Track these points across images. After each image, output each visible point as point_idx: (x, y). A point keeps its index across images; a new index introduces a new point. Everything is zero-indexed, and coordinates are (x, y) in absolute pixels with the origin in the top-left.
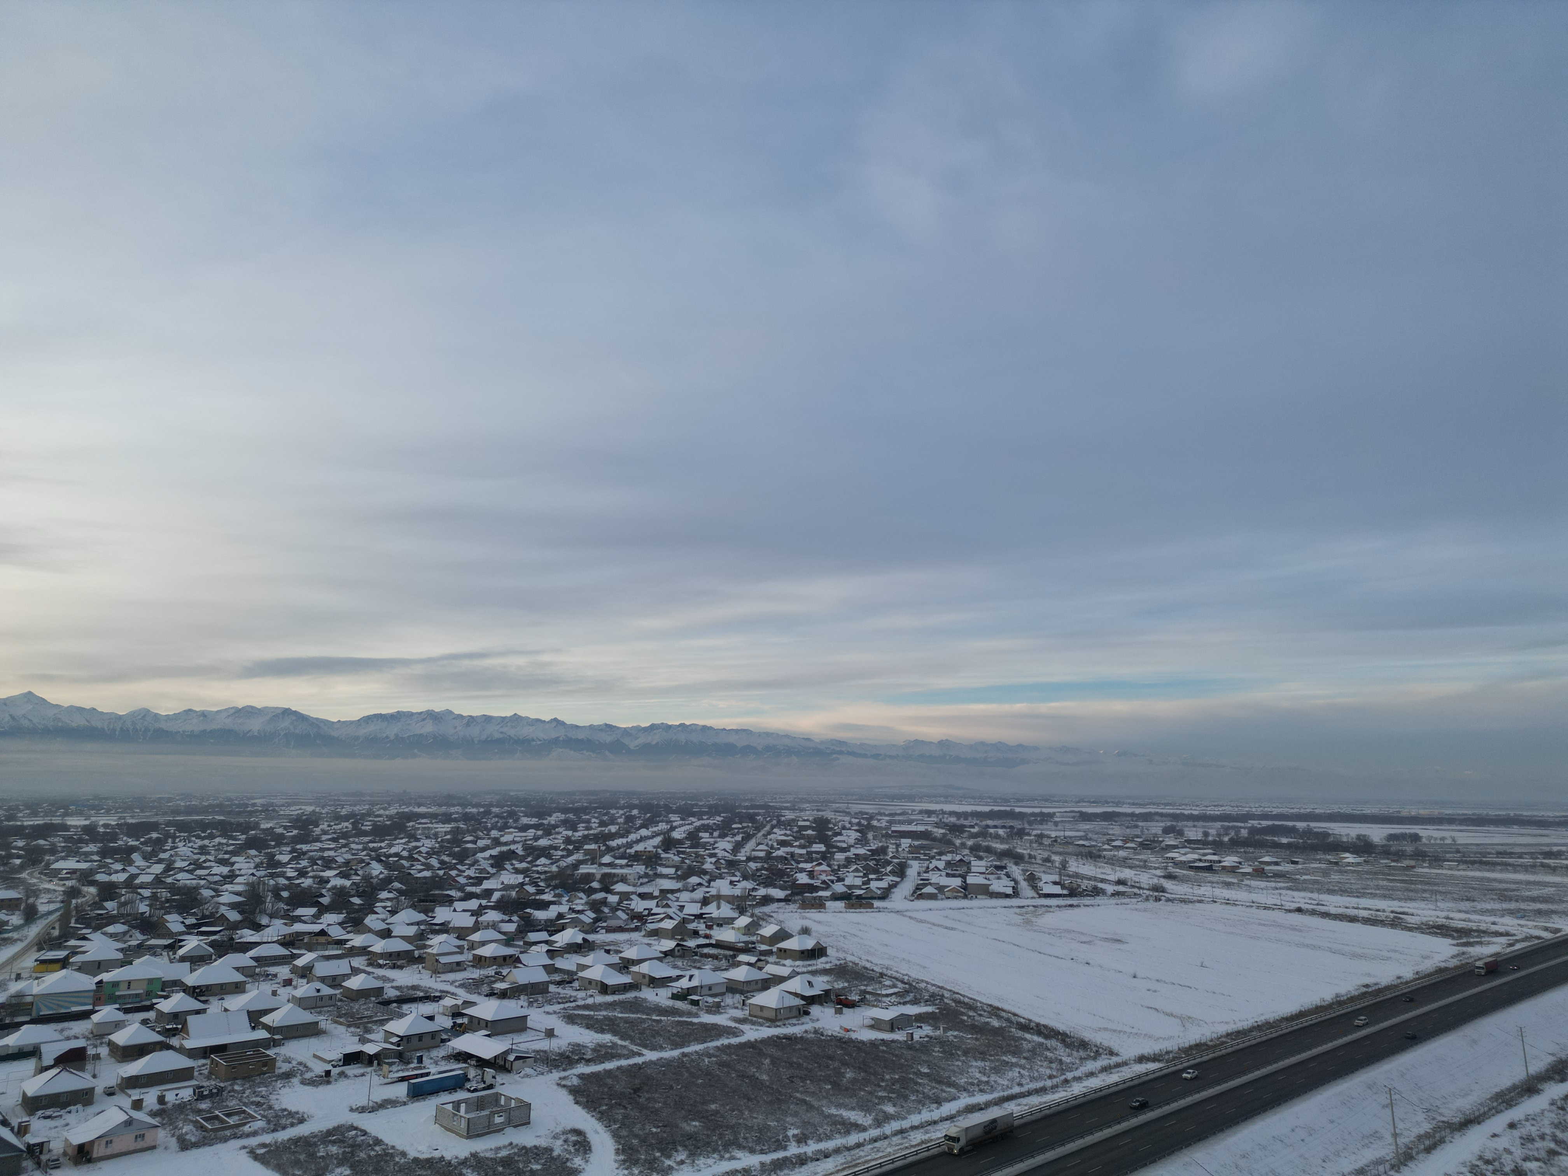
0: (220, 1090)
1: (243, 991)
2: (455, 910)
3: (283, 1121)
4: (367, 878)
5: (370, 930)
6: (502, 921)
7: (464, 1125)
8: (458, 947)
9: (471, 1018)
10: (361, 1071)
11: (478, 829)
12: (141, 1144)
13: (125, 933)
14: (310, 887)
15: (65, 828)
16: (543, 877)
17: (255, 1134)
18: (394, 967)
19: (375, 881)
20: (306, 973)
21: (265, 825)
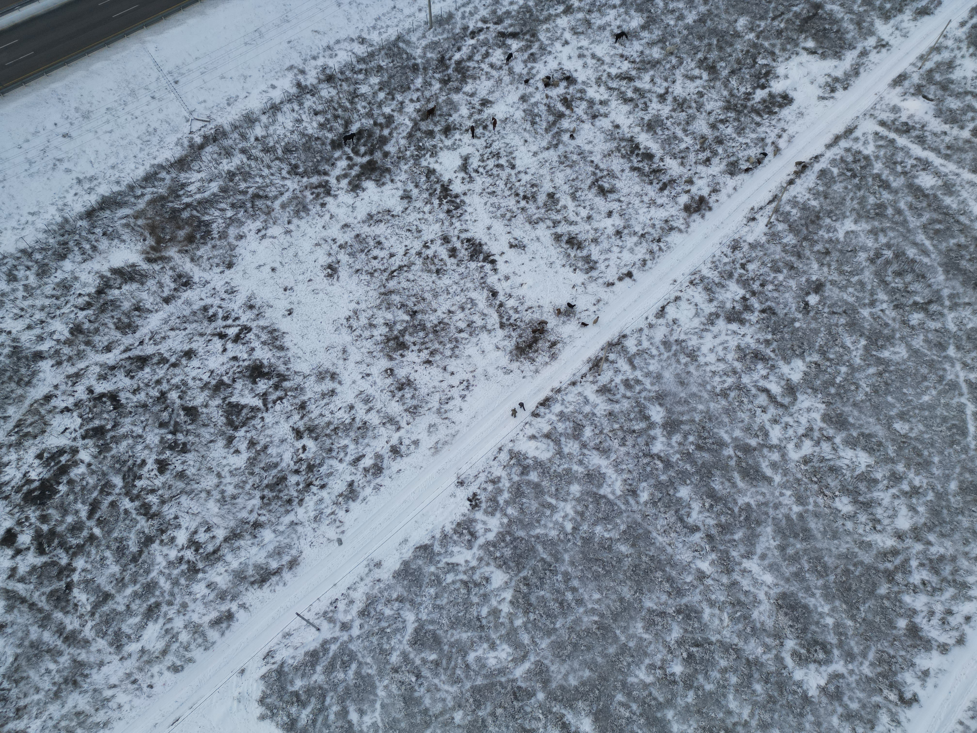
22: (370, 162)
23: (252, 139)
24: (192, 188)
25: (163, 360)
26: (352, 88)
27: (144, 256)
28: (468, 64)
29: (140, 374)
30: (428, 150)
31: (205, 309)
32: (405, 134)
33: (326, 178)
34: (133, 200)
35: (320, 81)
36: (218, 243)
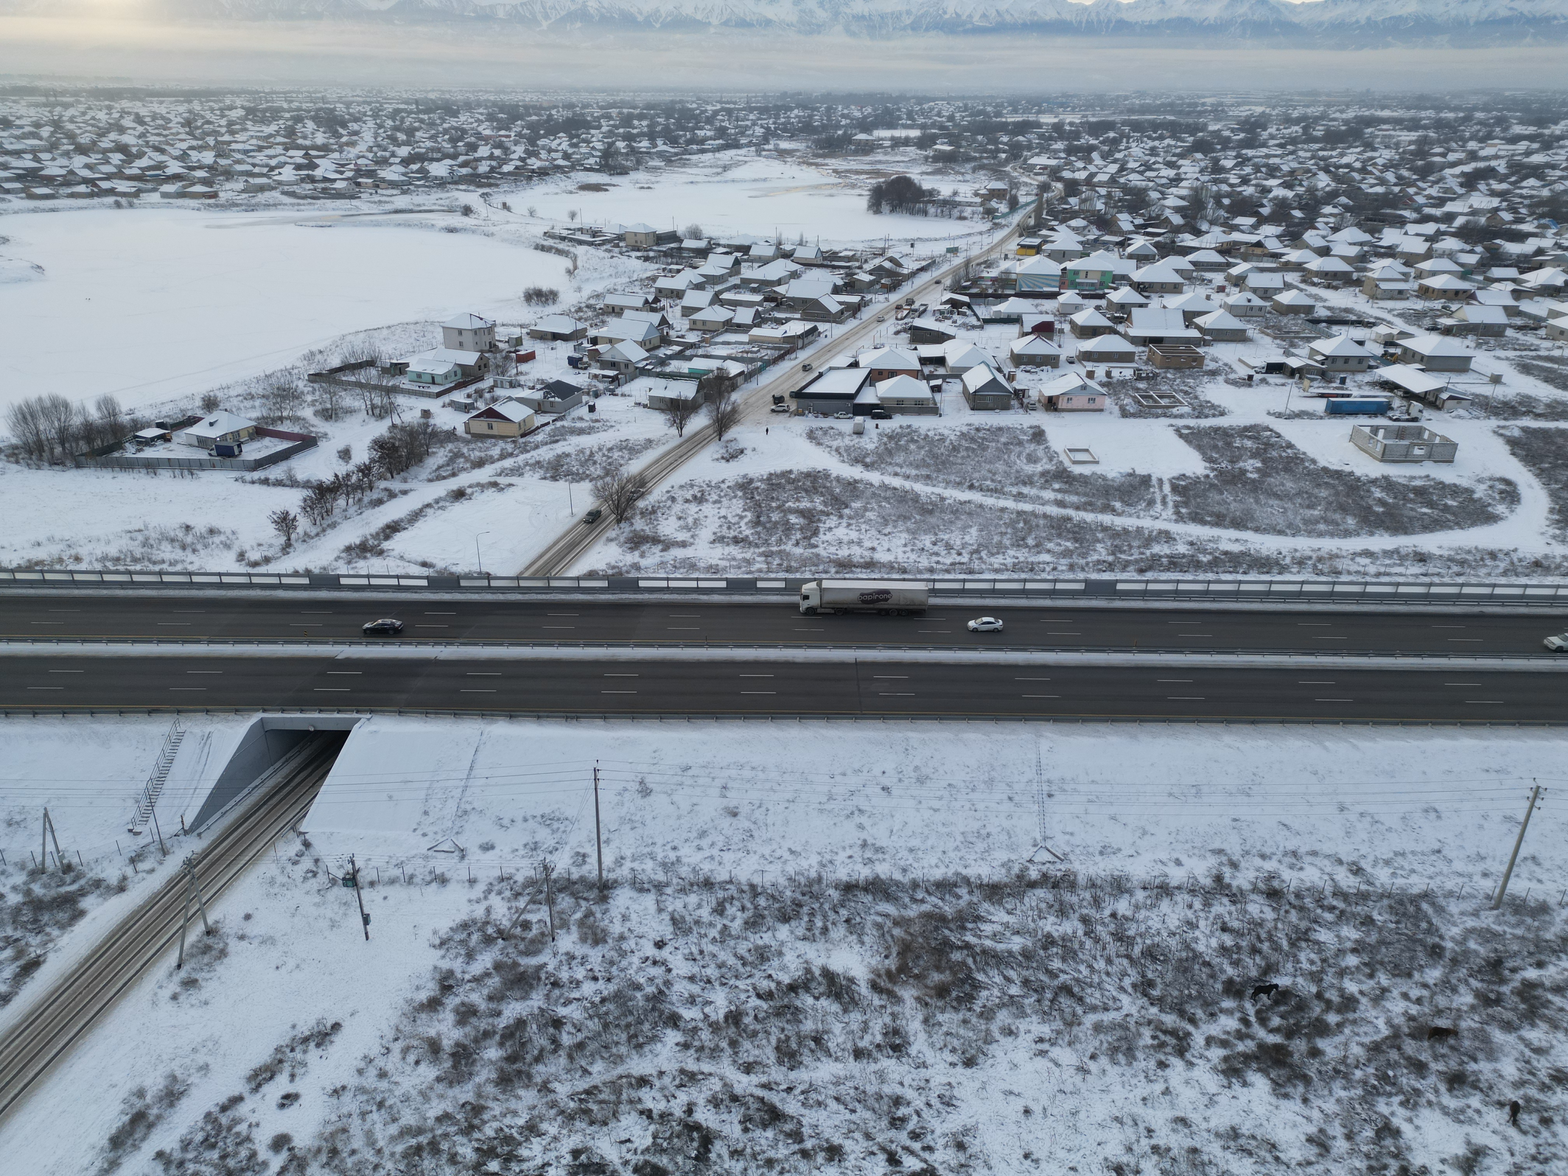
0: (1156, 375)
1: (1181, 292)
2: (1406, 233)
3: (1206, 411)
4: (1312, 190)
5: (1307, 246)
6: (1462, 251)
7: (1379, 448)
8: (1404, 274)
9: (1406, 350)
10: (1283, 381)
11: (1451, 139)
12: (1092, 406)
13: (1084, 228)
14: (1251, 196)
15: (1039, 125)
16: (1527, 202)
17: (1181, 416)
18: (1328, 287)
19: (1319, 194)
20: (1239, 282)
21: (1213, 127)
22: (1277, 1047)
23: (1107, 912)
24: (987, 928)
25: (796, 1136)
26: (1303, 925)
27: (872, 976)
28: (1550, 997)
29: (758, 1133)
30: (1401, 1091)
31: (898, 1101)
32: (1367, 1040)
33: (1190, 1028)
34: (907, 900)
35: (1255, 890)
36: (974, 1020)
